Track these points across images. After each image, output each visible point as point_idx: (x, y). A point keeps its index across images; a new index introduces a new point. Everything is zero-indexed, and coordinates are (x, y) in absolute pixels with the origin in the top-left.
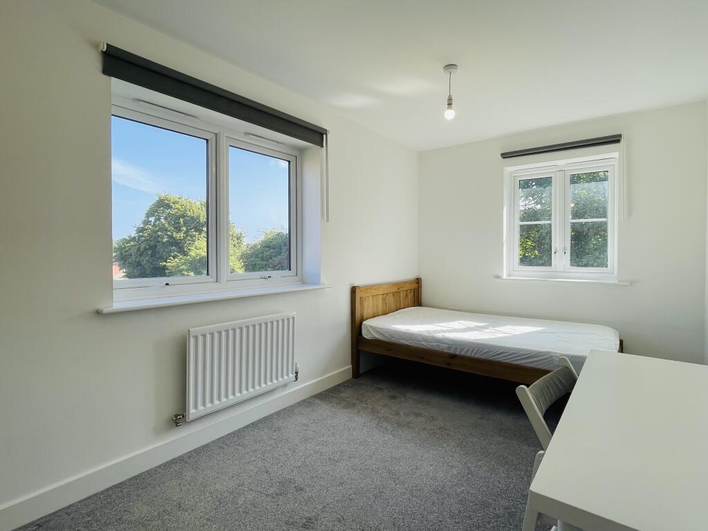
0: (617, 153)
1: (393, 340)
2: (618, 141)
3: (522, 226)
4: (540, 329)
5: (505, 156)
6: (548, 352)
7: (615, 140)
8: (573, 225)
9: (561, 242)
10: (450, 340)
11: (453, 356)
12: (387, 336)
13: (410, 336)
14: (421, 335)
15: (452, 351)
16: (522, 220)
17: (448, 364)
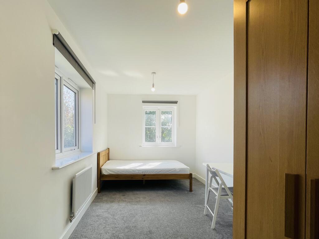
0: (176, 107)
1: (119, 173)
2: (177, 103)
3: (146, 128)
4: (161, 163)
5: (144, 102)
6: (174, 169)
7: (176, 102)
8: (162, 128)
9: (158, 134)
10: (142, 169)
11: (144, 175)
12: (116, 172)
13: (127, 170)
14: (131, 169)
15: (143, 173)
16: (146, 126)
17: (143, 178)
